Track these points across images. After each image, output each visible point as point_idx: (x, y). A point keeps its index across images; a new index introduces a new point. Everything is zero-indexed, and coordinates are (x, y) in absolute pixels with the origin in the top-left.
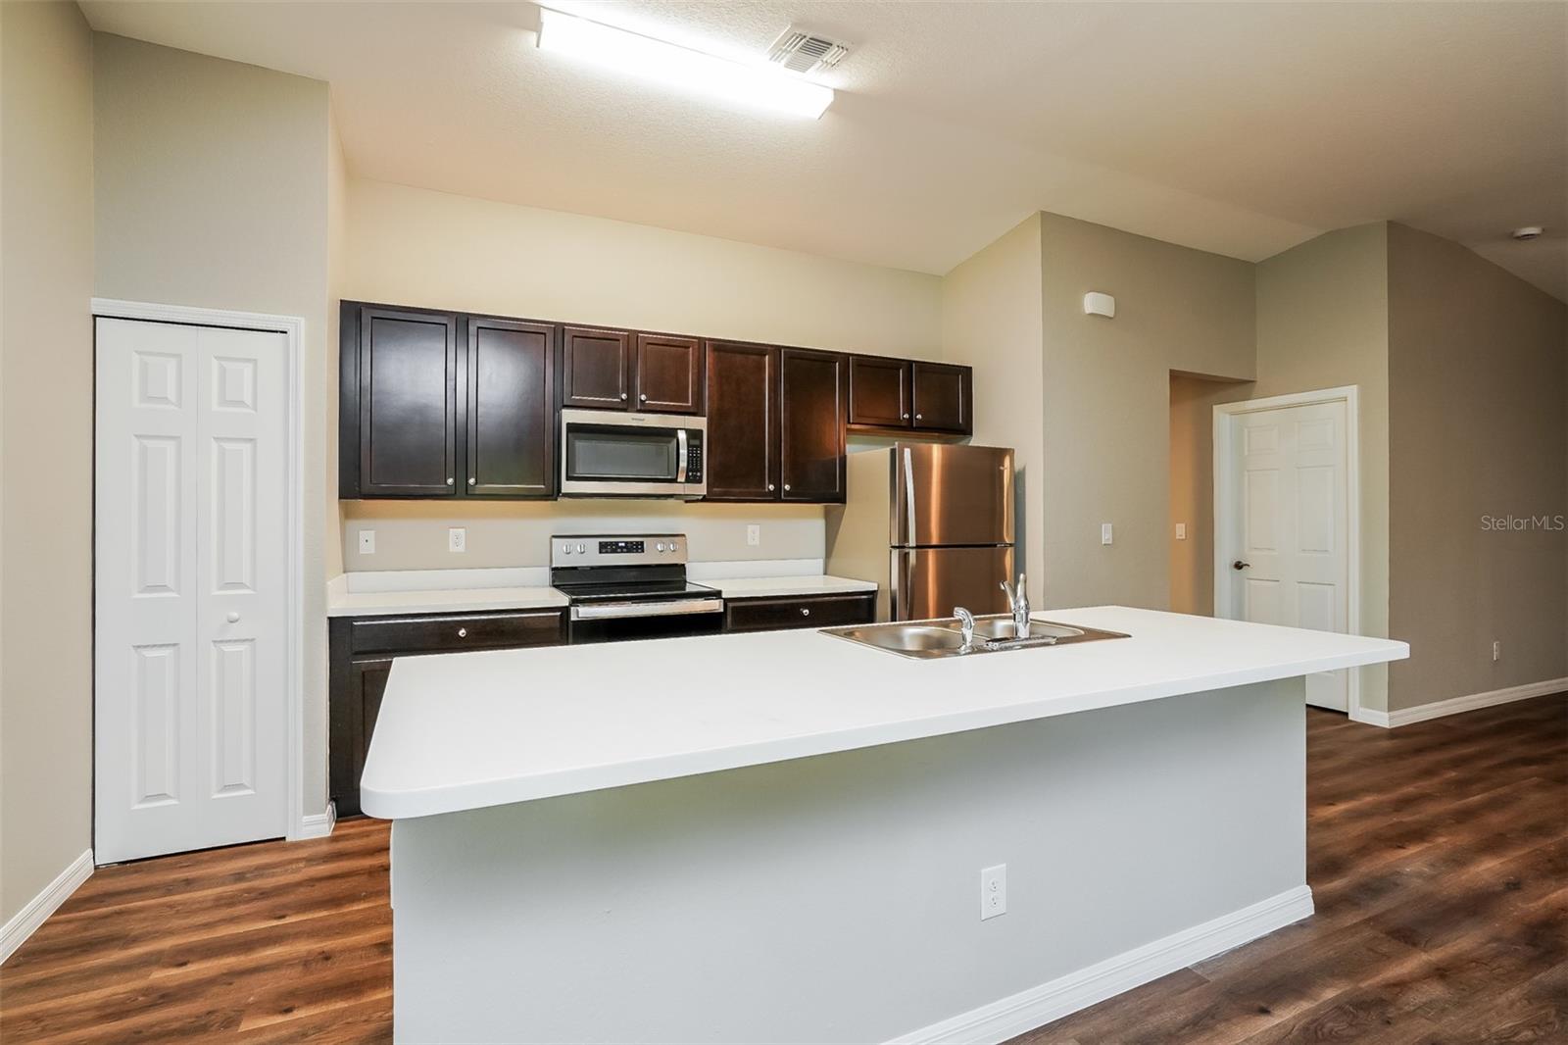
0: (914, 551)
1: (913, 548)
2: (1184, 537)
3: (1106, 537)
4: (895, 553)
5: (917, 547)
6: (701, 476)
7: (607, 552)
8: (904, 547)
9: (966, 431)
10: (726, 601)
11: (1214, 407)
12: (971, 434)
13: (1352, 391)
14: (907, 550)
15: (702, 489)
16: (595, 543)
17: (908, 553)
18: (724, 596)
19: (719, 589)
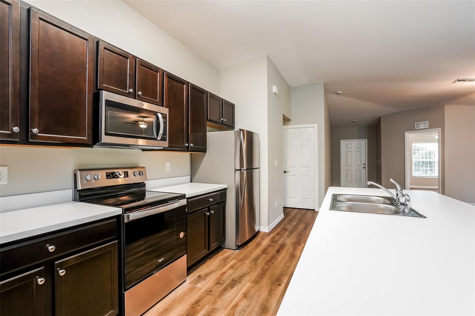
1: (245, 170)
4: (238, 173)
6: (166, 138)
7: (110, 178)
10: (188, 199)
13: (316, 125)
15: (166, 144)
16: (103, 174)
18: (187, 197)
19: (184, 193)
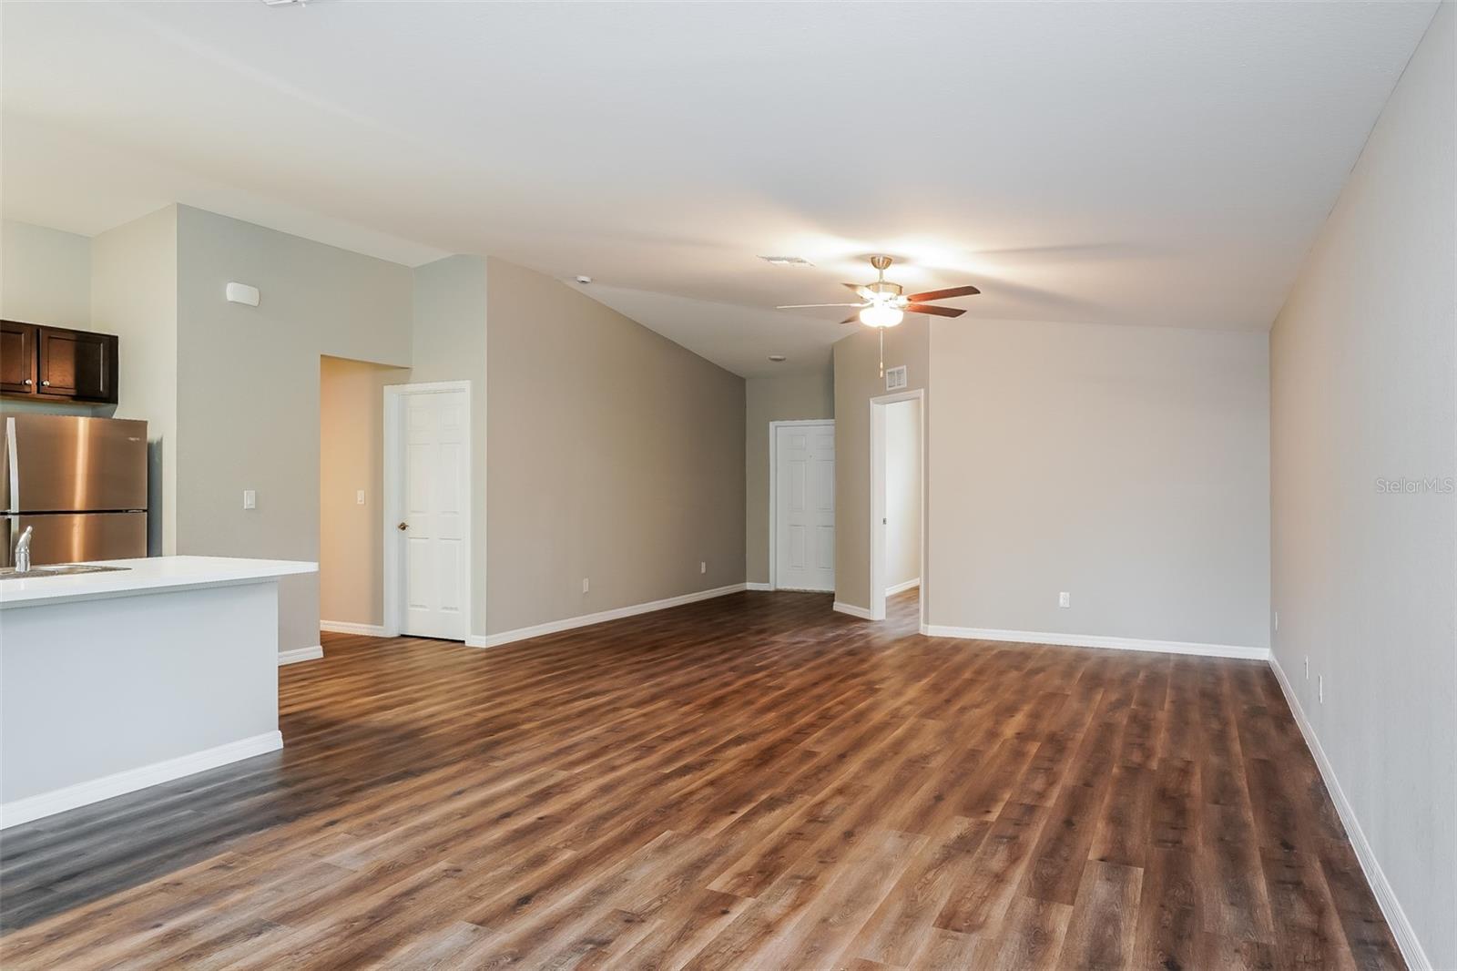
0: (17, 517)
2: (363, 503)
3: (249, 500)
5: (20, 513)
8: (6, 514)
9: (111, 397)
11: (385, 387)
12: (115, 401)
14: (9, 517)
17: (10, 520)
